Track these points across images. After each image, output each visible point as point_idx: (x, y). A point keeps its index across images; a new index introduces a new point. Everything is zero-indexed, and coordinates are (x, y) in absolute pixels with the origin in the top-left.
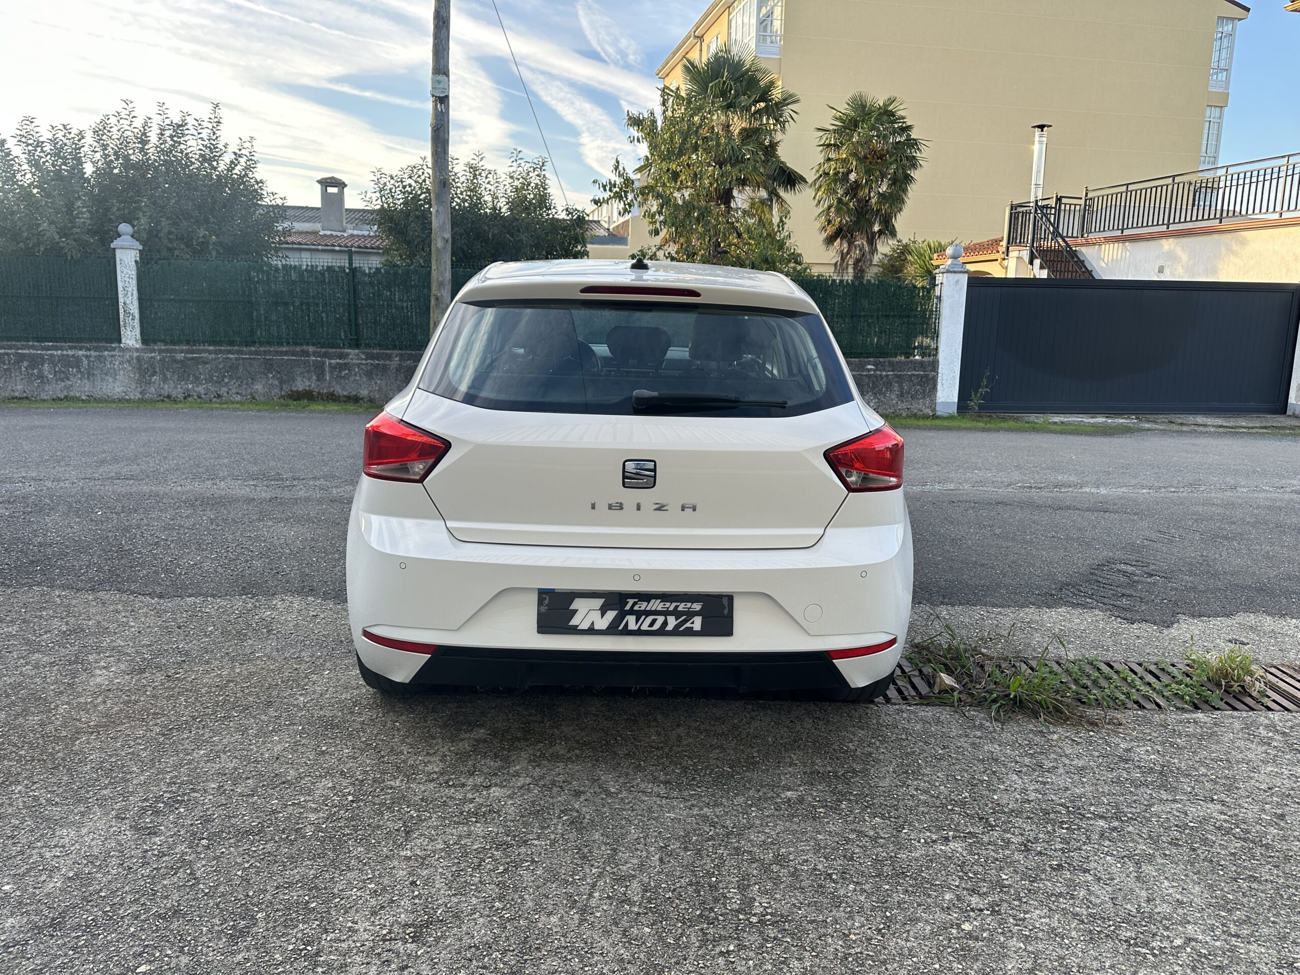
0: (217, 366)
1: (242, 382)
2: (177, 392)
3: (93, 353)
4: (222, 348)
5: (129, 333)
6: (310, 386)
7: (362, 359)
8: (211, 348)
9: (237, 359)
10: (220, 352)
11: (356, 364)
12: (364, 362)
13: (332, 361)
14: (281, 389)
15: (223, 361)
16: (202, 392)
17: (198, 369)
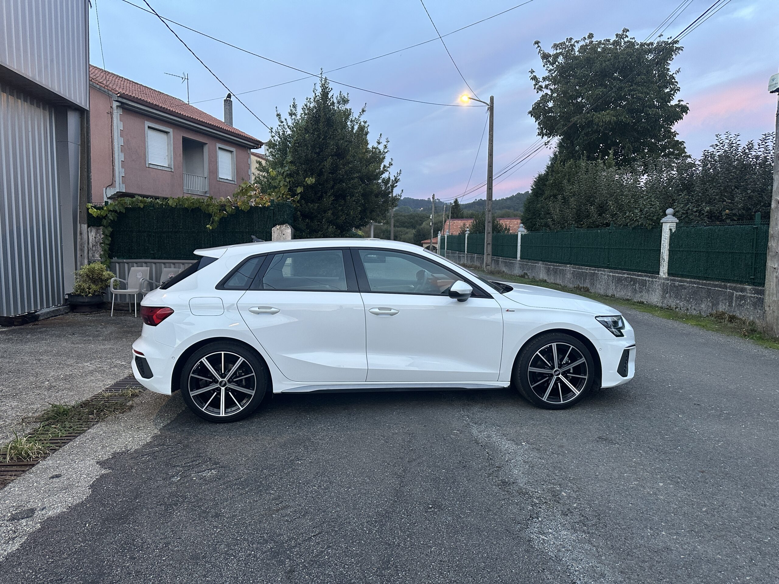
0: (689, 291)
1: (697, 302)
2: (673, 305)
3: (651, 279)
4: (693, 280)
5: (662, 269)
6: (725, 309)
7: (752, 294)
8: (688, 280)
9: (697, 287)
10: (691, 282)
11: (748, 297)
12: (753, 295)
13: (738, 293)
14: (712, 309)
15: (691, 288)
16: (682, 306)
17: (682, 291)
